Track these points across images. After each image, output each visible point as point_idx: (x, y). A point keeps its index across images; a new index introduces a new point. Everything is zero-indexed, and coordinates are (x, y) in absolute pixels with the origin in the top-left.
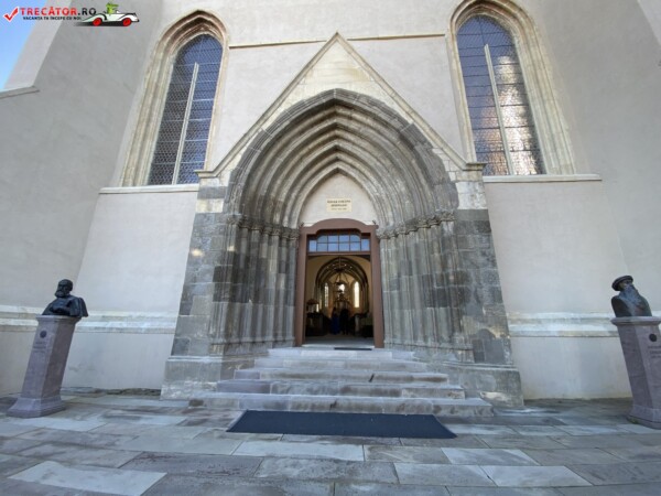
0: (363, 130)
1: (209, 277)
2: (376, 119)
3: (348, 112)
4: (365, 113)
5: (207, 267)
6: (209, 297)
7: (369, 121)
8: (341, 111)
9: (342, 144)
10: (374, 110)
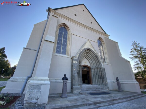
0: (91, 54)
1: (77, 74)
2: (93, 53)
3: (90, 51)
4: (92, 52)
5: (76, 72)
6: (77, 77)
7: (92, 53)
8: (89, 51)
9: (87, 54)
10: (93, 52)
